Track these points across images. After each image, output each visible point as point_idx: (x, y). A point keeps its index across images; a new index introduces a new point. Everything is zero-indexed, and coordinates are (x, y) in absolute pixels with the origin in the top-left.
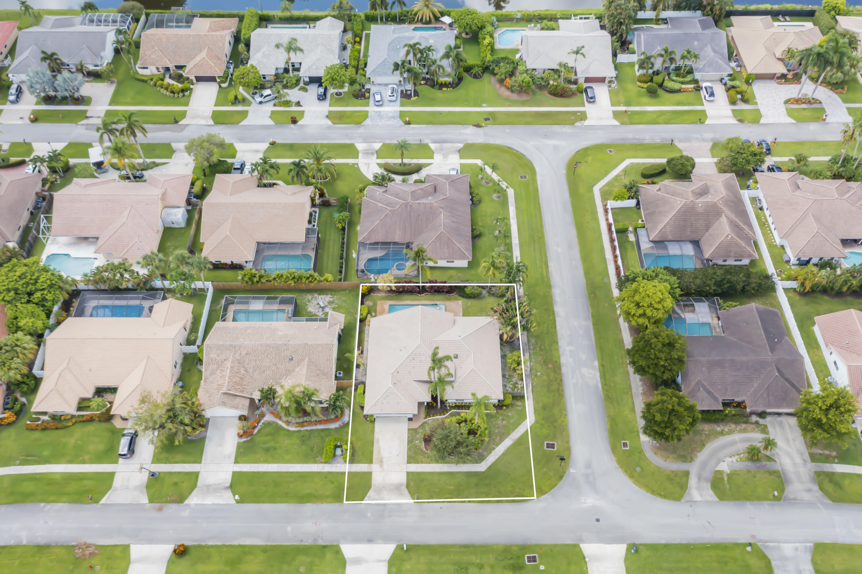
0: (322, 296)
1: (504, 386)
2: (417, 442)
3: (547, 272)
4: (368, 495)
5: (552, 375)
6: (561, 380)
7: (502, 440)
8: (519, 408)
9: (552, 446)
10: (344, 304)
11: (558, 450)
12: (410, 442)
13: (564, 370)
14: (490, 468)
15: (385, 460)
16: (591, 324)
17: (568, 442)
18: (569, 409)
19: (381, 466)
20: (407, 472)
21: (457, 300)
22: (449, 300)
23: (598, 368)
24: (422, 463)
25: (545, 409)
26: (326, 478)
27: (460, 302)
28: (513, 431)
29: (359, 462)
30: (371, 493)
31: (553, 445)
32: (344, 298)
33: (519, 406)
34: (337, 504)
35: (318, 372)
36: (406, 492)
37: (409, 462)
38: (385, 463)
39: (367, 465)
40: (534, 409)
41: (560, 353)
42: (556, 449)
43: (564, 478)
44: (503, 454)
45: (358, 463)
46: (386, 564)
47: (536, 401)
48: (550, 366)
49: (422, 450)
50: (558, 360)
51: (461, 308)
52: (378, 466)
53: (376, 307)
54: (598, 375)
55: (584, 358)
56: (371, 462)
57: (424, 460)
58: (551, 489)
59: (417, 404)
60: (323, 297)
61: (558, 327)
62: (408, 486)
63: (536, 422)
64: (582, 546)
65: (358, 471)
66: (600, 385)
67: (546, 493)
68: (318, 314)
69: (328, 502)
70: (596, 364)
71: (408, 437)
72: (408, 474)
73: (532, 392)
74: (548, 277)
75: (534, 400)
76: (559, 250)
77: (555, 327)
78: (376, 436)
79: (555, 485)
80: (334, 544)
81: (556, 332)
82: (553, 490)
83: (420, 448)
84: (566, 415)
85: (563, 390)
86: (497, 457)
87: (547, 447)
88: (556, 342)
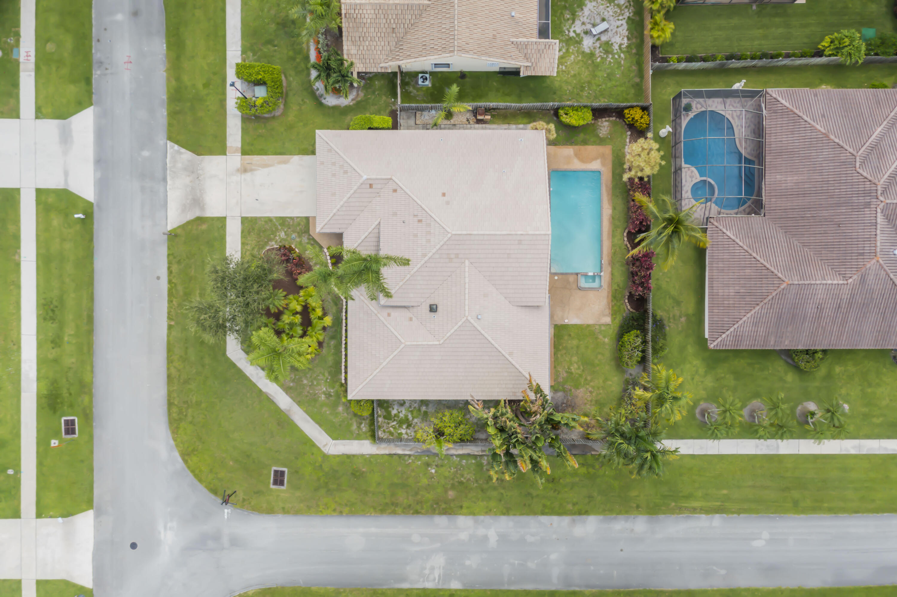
0: (625, 26)
1: (402, 403)
2: (282, 235)
3: (694, 510)
4: (183, 150)
5: (430, 496)
6: (417, 512)
7: (287, 390)
8: (354, 427)
9: (279, 478)
10: (601, 74)
11: (271, 490)
12: (283, 221)
13: (441, 520)
14: (234, 365)
15: (248, 176)
16: (553, 588)
17: (285, 511)
18: (354, 521)
19: (238, 170)
20: (225, 218)
21: (614, 314)
22: (614, 297)
23: (446, 587)
24: (243, 244)
25: (353, 474)
26: (215, 74)
27: (607, 320)
28: (306, 412)
29: (244, 131)
30: (187, 155)
31: (282, 483)
32: (618, 74)
33: (359, 427)
34: (165, 97)
35: (402, 30)
36: (190, 216)
37: (244, 220)
38: (243, 176)
39: (239, 145)
40: (354, 456)
41: (482, 518)
42: (272, 487)
43: (213, 496)
44: (260, 391)
45: (243, 129)
46: (61, 186)
47: (369, 459)
48: (451, 494)
49: (266, 243)
50: (464, 510)
51: (591, 322)
52: (239, 165)
53: (594, 143)
54: (429, 585)
55: (468, 563)
56: (244, 152)
57: (249, 247)
58: (193, 471)
59: (337, 231)
60: (624, 30)
61: (544, 519)
62: (200, 220)
63: (326, 457)
64: (90, 514)
65: (228, 130)
66: (405, 586)
67: (185, 461)
68: (578, 23)
69: (168, 80)
70: (455, 585)
71: (292, 218)
72: (222, 220)
73: (390, 455)
74: (680, 510)
75: (372, 456)
76: (758, 544)
77: (543, 513)
78: (296, 159)
79: (200, 481)
80: (94, 97)
81: (533, 513)
82: (191, 475)
83: (271, 240)
84: (341, 512)
85: (394, 513)
86: (254, 380)
87: (276, 472)
88: (507, 511)
